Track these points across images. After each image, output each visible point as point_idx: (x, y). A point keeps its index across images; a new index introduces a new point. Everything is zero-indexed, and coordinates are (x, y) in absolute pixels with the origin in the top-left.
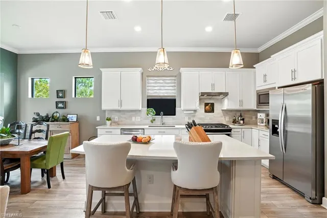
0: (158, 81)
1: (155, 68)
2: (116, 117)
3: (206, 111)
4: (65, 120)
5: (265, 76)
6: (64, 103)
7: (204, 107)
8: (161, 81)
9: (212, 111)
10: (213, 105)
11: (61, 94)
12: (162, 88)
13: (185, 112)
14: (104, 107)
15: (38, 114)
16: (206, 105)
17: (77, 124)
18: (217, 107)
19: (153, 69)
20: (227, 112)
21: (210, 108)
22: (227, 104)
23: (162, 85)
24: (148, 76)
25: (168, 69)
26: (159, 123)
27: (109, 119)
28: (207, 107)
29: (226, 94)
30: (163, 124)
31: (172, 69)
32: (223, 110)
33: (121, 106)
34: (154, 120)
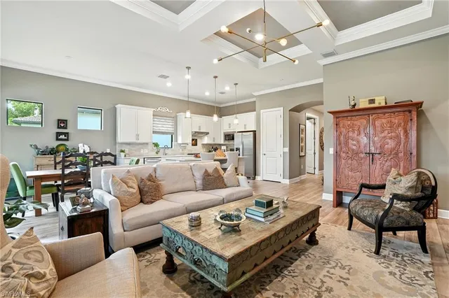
0: (161, 120)
3: (193, 145)
5: (230, 124)
6: (68, 135)
8: (163, 120)
9: (196, 145)
10: (196, 140)
11: (64, 124)
12: (164, 126)
14: (119, 139)
16: (193, 140)
18: (199, 142)
19: (158, 110)
21: (195, 143)
22: (206, 140)
23: (163, 123)
25: (169, 111)
28: (193, 142)
29: (207, 133)
30: (165, 155)
31: (171, 112)
32: (202, 144)
33: (138, 139)
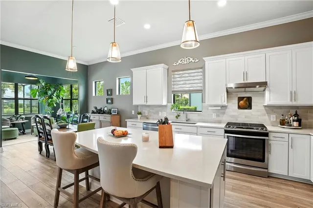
0: (184, 75)
1: (179, 62)
2: (146, 112)
3: (240, 107)
4: (109, 112)
6: (112, 100)
7: (237, 102)
8: (187, 75)
9: (249, 107)
10: (249, 99)
11: (110, 92)
12: (187, 82)
13: (210, 108)
14: (135, 103)
15: (96, 108)
16: (240, 99)
17: (118, 116)
18: (257, 104)
19: (178, 64)
20: (271, 109)
21: (246, 104)
23: (187, 78)
24: (173, 71)
25: (193, 61)
26: (184, 120)
27: (140, 113)
28: (241, 102)
30: (187, 121)
31: (197, 61)
32: (265, 106)
33: (147, 102)
34: (179, 116)
